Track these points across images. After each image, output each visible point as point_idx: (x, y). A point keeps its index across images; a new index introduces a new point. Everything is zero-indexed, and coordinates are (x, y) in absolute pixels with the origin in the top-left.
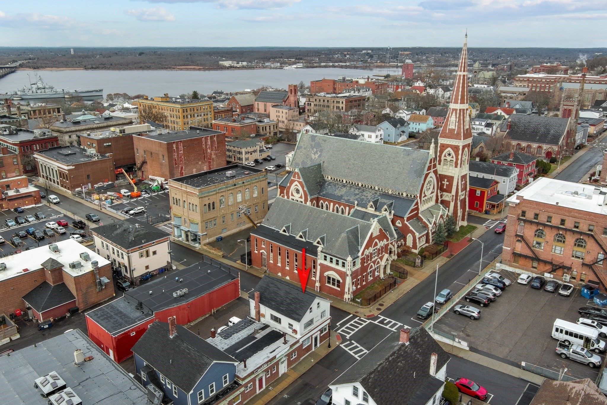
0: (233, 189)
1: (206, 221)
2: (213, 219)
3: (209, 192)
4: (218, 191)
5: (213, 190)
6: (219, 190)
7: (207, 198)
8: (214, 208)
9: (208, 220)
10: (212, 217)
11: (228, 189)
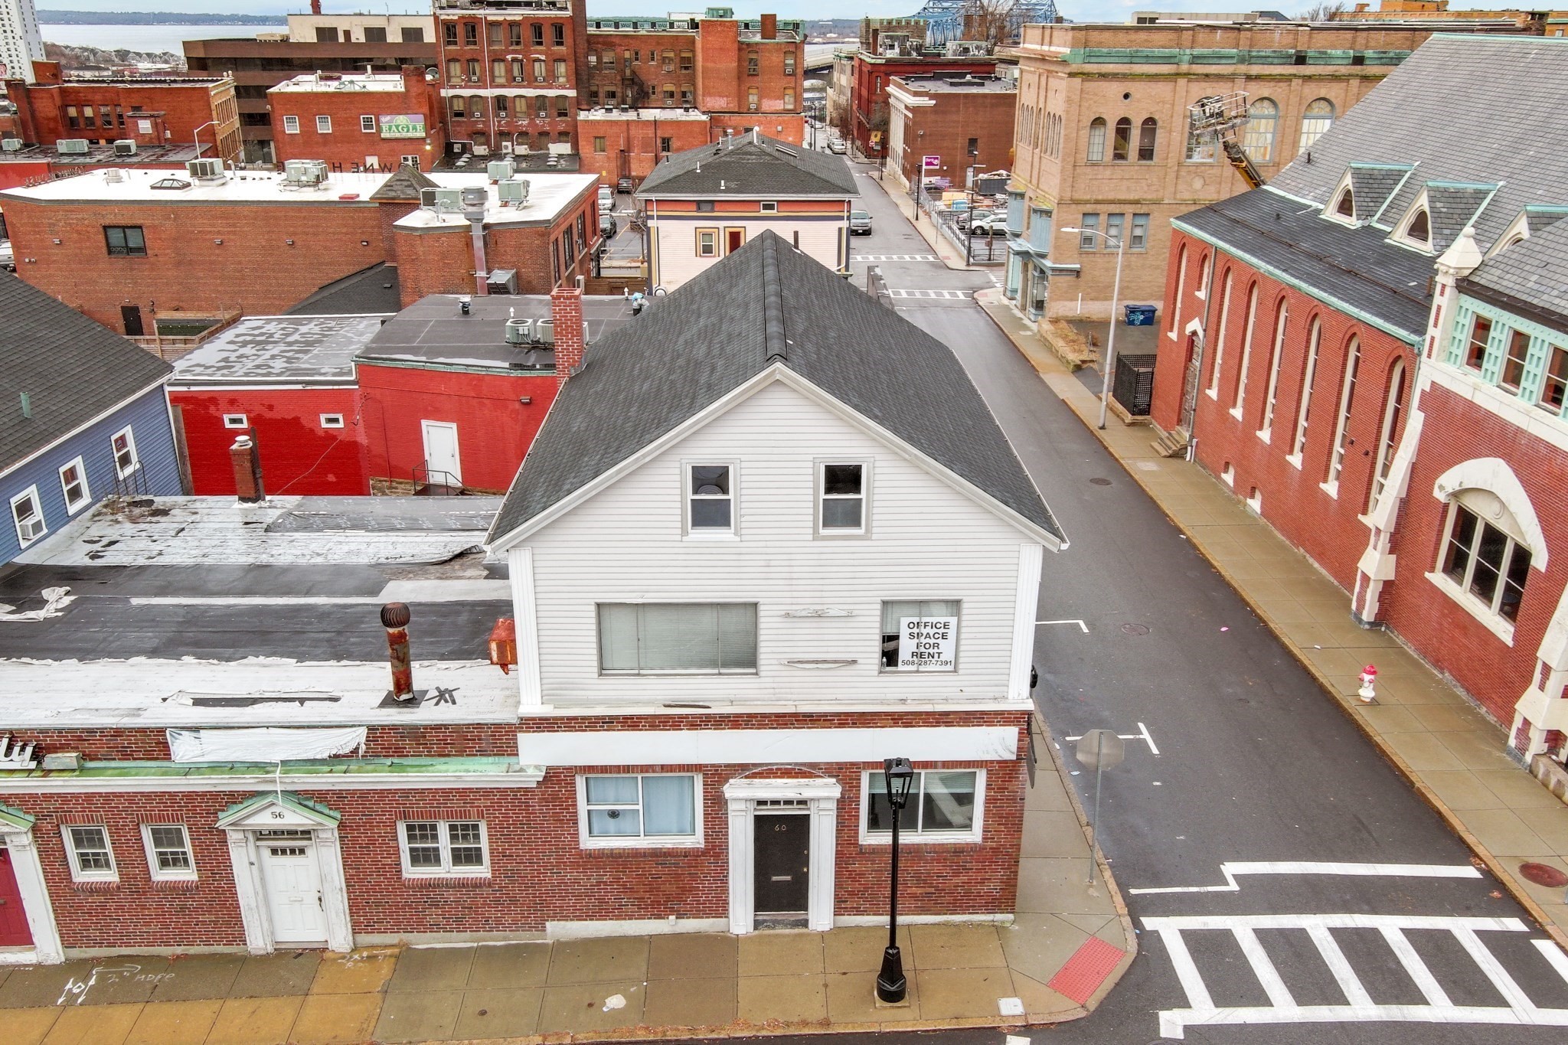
0: (1287, 79)
1: (1089, 208)
2: (1129, 209)
3: (1132, 59)
4: (1184, 68)
5: (1157, 52)
6: (1195, 60)
7: (1116, 89)
8: (1146, 154)
9: (1097, 202)
10: (1132, 196)
11: (1255, 70)
